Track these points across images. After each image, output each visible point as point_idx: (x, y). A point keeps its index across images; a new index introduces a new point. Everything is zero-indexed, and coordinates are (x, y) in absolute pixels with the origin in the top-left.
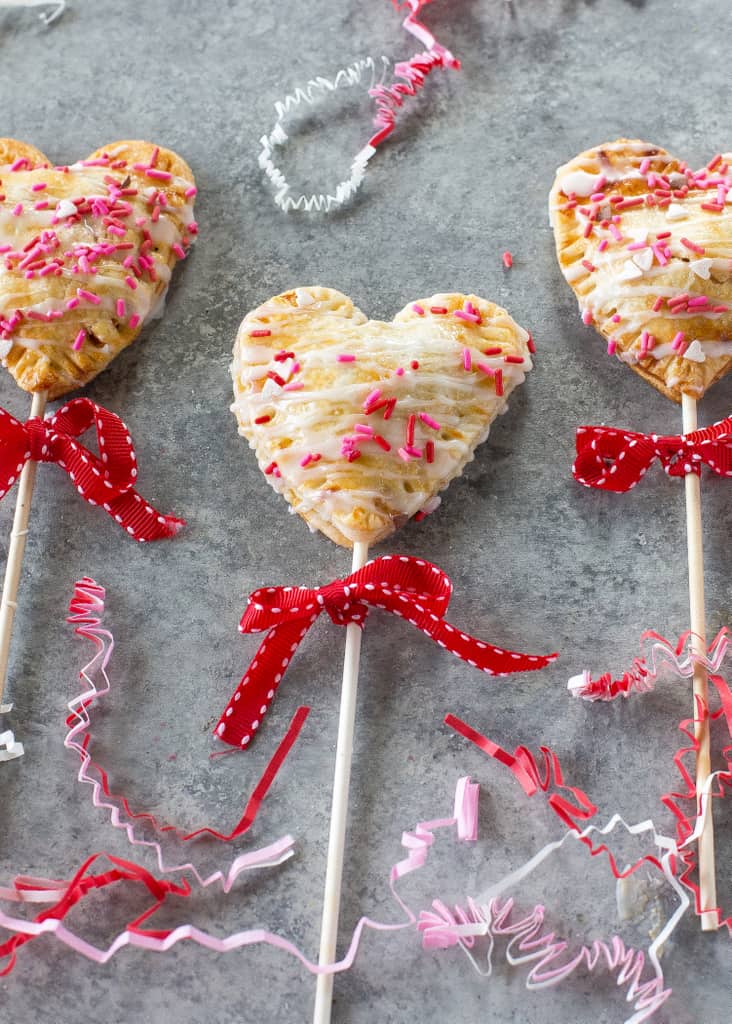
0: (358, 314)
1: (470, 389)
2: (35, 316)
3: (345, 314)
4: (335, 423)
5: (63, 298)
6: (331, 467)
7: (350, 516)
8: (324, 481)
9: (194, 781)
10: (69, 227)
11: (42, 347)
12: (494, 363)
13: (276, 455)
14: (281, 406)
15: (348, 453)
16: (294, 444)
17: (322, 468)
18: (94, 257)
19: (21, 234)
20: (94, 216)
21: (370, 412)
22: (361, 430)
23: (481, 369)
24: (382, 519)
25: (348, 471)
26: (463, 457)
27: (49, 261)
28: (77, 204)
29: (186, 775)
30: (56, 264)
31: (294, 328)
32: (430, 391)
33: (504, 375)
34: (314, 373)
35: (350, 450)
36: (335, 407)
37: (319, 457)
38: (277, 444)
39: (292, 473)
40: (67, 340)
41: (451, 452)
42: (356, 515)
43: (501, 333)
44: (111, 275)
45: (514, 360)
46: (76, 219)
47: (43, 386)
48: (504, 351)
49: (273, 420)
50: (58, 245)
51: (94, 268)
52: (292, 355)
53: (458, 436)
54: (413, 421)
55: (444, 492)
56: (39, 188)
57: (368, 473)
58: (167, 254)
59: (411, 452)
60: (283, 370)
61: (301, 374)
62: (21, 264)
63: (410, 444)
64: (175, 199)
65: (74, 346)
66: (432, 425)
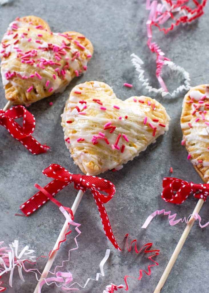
0: (114, 95)
1: (143, 131)
2: (19, 76)
3: (109, 94)
4: (93, 129)
5: (30, 73)
6: (86, 144)
7: (88, 163)
8: (83, 149)
9: (28, 242)
10: (43, 51)
11: (17, 87)
12: (154, 124)
13: (70, 135)
14: (76, 119)
15: (94, 141)
16: (77, 133)
17: (84, 144)
18: (46, 64)
19: (27, 48)
20: (52, 51)
21: (105, 129)
22: (100, 134)
23: (149, 125)
24: (99, 167)
25: (92, 148)
26: (135, 154)
27: (31, 60)
28: (49, 45)
29: (26, 239)
30: (32, 61)
31: (90, 94)
32: (129, 127)
33: (157, 129)
34: (91, 110)
35: (95, 140)
36: (94, 124)
37: (83, 140)
38: (71, 131)
39: (74, 143)
40: (26, 88)
41: (131, 151)
42: (90, 164)
43: (160, 115)
44: (49, 72)
45: (162, 126)
46: (46, 49)
47: (12, 100)
48: (160, 121)
49: (73, 123)
50: (36, 55)
51: (44, 67)
52: (86, 103)
53: (135, 146)
54: (120, 136)
55: (125, 164)
56: (40, 36)
57: (99, 150)
58: (72, 73)
59: (116, 147)
60: (81, 107)
61: (87, 110)
62: (22, 57)
63: (117, 144)
64: (83, 56)
65: (28, 90)
66: (126, 140)
